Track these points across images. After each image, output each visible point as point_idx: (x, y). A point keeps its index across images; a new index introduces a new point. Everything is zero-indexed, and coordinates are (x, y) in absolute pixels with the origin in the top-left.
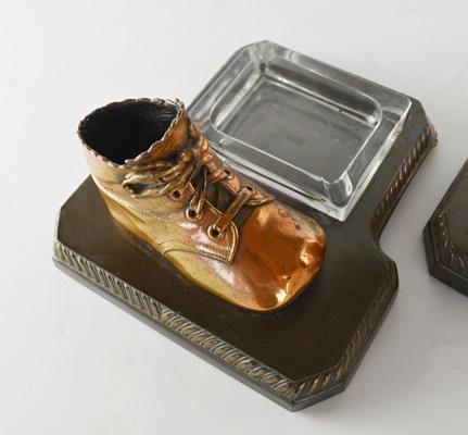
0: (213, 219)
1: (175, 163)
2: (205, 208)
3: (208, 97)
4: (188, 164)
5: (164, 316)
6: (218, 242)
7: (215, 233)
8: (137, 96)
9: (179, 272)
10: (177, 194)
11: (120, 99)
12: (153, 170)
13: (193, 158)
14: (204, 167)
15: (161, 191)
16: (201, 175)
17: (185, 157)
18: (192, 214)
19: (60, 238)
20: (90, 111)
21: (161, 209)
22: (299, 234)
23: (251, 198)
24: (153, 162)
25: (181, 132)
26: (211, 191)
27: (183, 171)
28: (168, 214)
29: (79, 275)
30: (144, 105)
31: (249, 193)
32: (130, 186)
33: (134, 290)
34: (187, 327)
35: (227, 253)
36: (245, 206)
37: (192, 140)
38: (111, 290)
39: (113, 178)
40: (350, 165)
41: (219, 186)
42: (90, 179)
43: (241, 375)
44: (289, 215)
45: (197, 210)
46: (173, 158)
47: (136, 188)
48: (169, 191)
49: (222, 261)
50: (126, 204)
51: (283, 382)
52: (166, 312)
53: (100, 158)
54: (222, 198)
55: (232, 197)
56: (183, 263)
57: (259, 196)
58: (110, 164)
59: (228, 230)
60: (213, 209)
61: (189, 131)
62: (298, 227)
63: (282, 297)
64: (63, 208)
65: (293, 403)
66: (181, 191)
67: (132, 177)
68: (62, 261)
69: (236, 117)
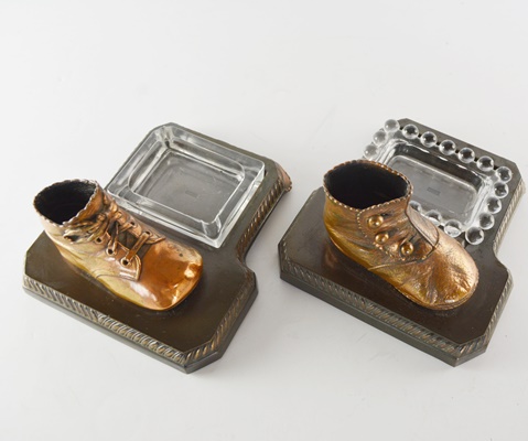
0: (124, 254)
1: (95, 222)
2: (118, 247)
3: (128, 167)
4: (103, 222)
5: (100, 319)
6: (129, 267)
7: (125, 263)
8: (72, 178)
9: (107, 289)
10: (99, 240)
11: (61, 180)
12: (81, 227)
13: (106, 218)
14: (116, 222)
15: (89, 239)
16: (113, 228)
17: (101, 218)
18: (110, 252)
19: (26, 273)
20: (41, 189)
21: (91, 250)
22: (182, 259)
23: (149, 239)
24: (81, 222)
25: (98, 203)
26: (122, 237)
27: (101, 226)
28: (95, 253)
29: (42, 296)
30: (77, 184)
31: (147, 235)
32: (69, 237)
33: (79, 304)
34: (116, 324)
35: (134, 274)
36: (145, 244)
37: (106, 206)
38: (64, 305)
39: (58, 233)
40: (221, 211)
41: (127, 233)
42: (44, 233)
43: (151, 352)
44: (175, 247)
45: (113, 249)
46: (93, 219)
47: (73, 238)
48: (93, 239)
49: (133, 280)
50: (68, 248)
51: (177, 354)
52: (101, 316)
53: (48, 221)
54: (129, 240)
55: (136, 239)
56: (108, 283)
57: (155, 237)
58: (54, 225)
59: (134, 260)
60: (124, 248)
61: (103, 201)
62: (181, 255)
63: (175, 300)
64: (28, 252)
65: (185, 367)
66: (101, 238)
67: (69, 232)
68: (30, 289)
69: (150, 180)
